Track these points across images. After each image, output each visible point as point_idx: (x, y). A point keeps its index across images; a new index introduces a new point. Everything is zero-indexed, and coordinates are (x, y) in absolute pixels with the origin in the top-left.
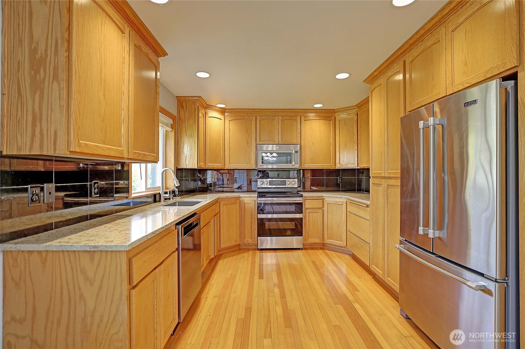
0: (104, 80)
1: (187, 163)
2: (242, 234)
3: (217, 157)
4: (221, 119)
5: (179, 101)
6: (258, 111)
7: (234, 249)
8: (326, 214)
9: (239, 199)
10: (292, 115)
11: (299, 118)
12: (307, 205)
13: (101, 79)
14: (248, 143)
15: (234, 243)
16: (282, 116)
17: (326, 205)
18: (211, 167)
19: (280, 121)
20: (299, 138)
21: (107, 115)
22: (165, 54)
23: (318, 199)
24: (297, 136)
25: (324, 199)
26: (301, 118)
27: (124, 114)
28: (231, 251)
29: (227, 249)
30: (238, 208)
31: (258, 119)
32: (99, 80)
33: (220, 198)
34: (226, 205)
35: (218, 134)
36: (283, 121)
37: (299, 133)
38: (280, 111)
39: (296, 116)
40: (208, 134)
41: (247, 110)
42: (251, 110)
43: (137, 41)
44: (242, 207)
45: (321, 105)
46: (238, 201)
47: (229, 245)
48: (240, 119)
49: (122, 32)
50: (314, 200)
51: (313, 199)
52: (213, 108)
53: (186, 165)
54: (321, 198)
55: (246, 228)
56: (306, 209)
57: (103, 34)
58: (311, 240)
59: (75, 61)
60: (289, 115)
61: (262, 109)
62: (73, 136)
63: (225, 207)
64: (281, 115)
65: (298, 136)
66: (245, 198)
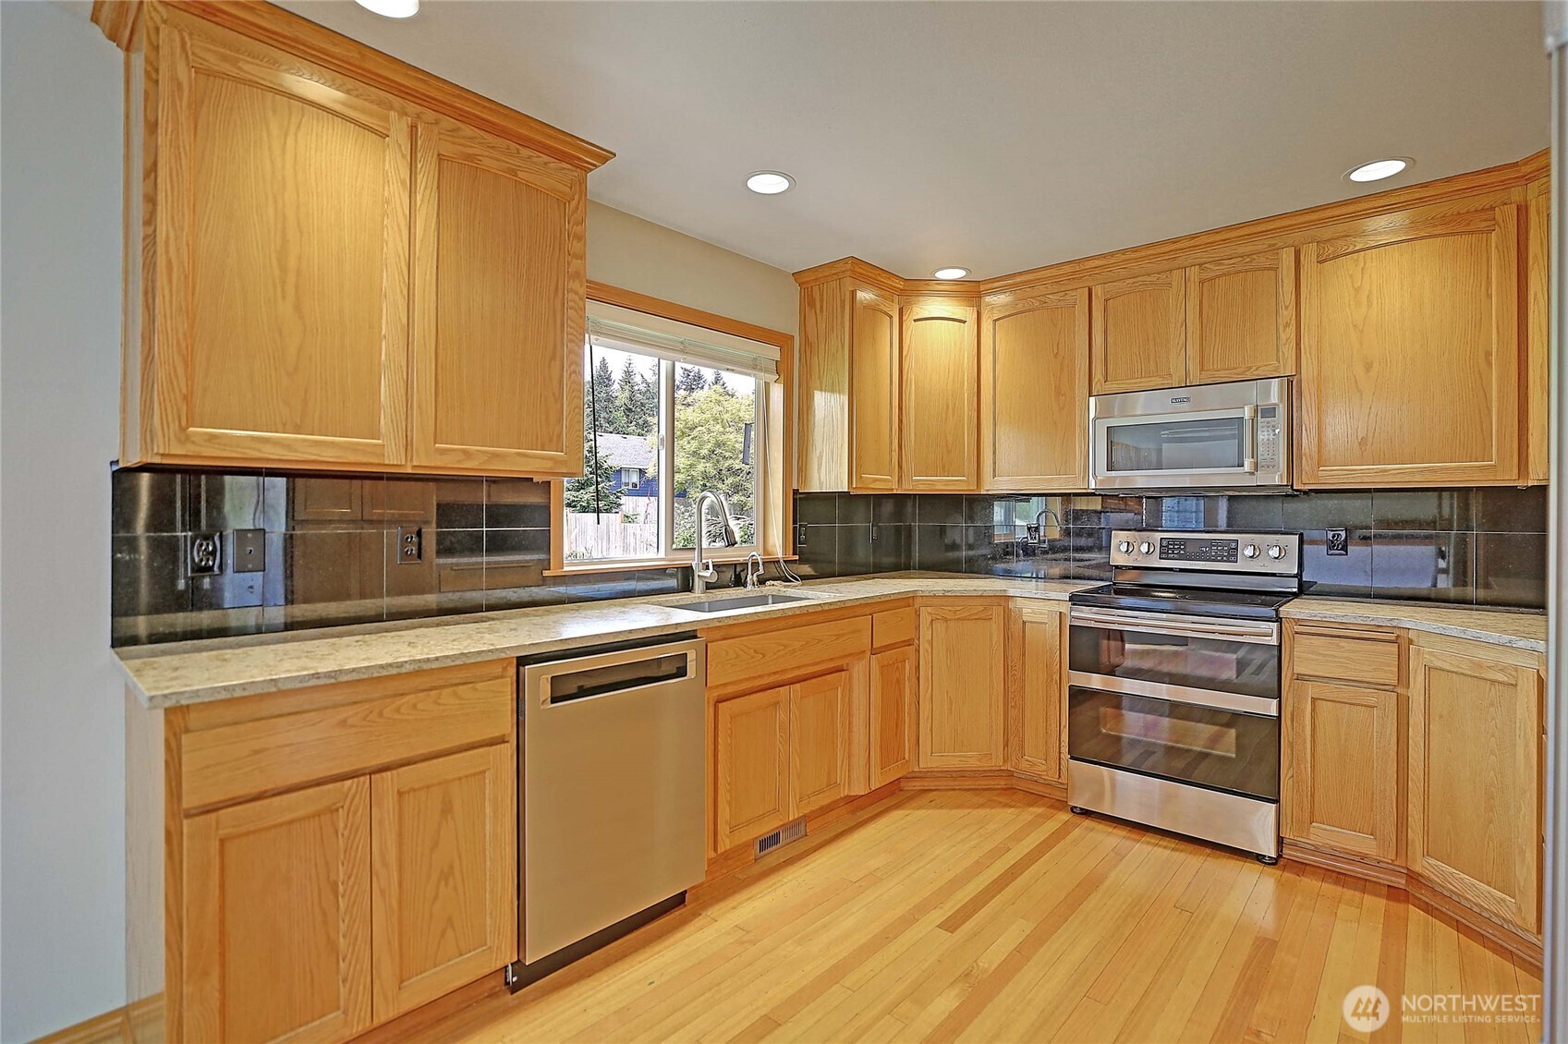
0: (298, 272)
1: (823, 479)
2: (1011, 736)
3: (949, 452)
4: (964, 322)
5: (805, 286)
6: (1097, 263)
7: (986, 783)
8: (1416, 718)
9: (1002, 603)
10: (1249, 249)
11: (1287, 258)
12: (1305, 658)
13: (283, 269)
14: (1058, 393)
15: (979, 760)
16: (1200, 265)
17: (1420, 678)
18: (922, 487)
19: (1193, 289)
20: (1289, 352)
21: (310, 358)
22: (605, 156)
23: (1370, 635)
24: (1278, 338)
25: (1411, 642)
26: (1297, 254)
27: (388, 350)
28: (968, 790)
29: (955, 779)
30: (997, 637)
31: (1096, 295)
32: (277, 272)
33: (920, 594)
34: (946, 620)
35: (951, 374)
36: (1206, 284)
37: (1287, 325)
38: (1192, 243)
39: (1275, 250)
40: (910, 376)
41: (1054, 272)
42: (1068, 269)
43: (453, 143)
44: (1013, 632)
45: (1395, 167)
46: (997, 612)
47: (952, 761)
48: (1030, 311)
49: (376, 134)
50: (1343, 643)
51: (1338, 633)
52: (931, 288)
53: (821, 483)
54: (1392, 637)
55: (1028, 714)
56: (1300, 677)
57: (289, 156)
58: (1323, 835)
59: (167, 243)
60: (1241, 250)
61: (1112, 254)
62: (161, 419)
63: (939, 626)
64: (1197, 261)
65: (1283, 336)
66: (1027, 602)
